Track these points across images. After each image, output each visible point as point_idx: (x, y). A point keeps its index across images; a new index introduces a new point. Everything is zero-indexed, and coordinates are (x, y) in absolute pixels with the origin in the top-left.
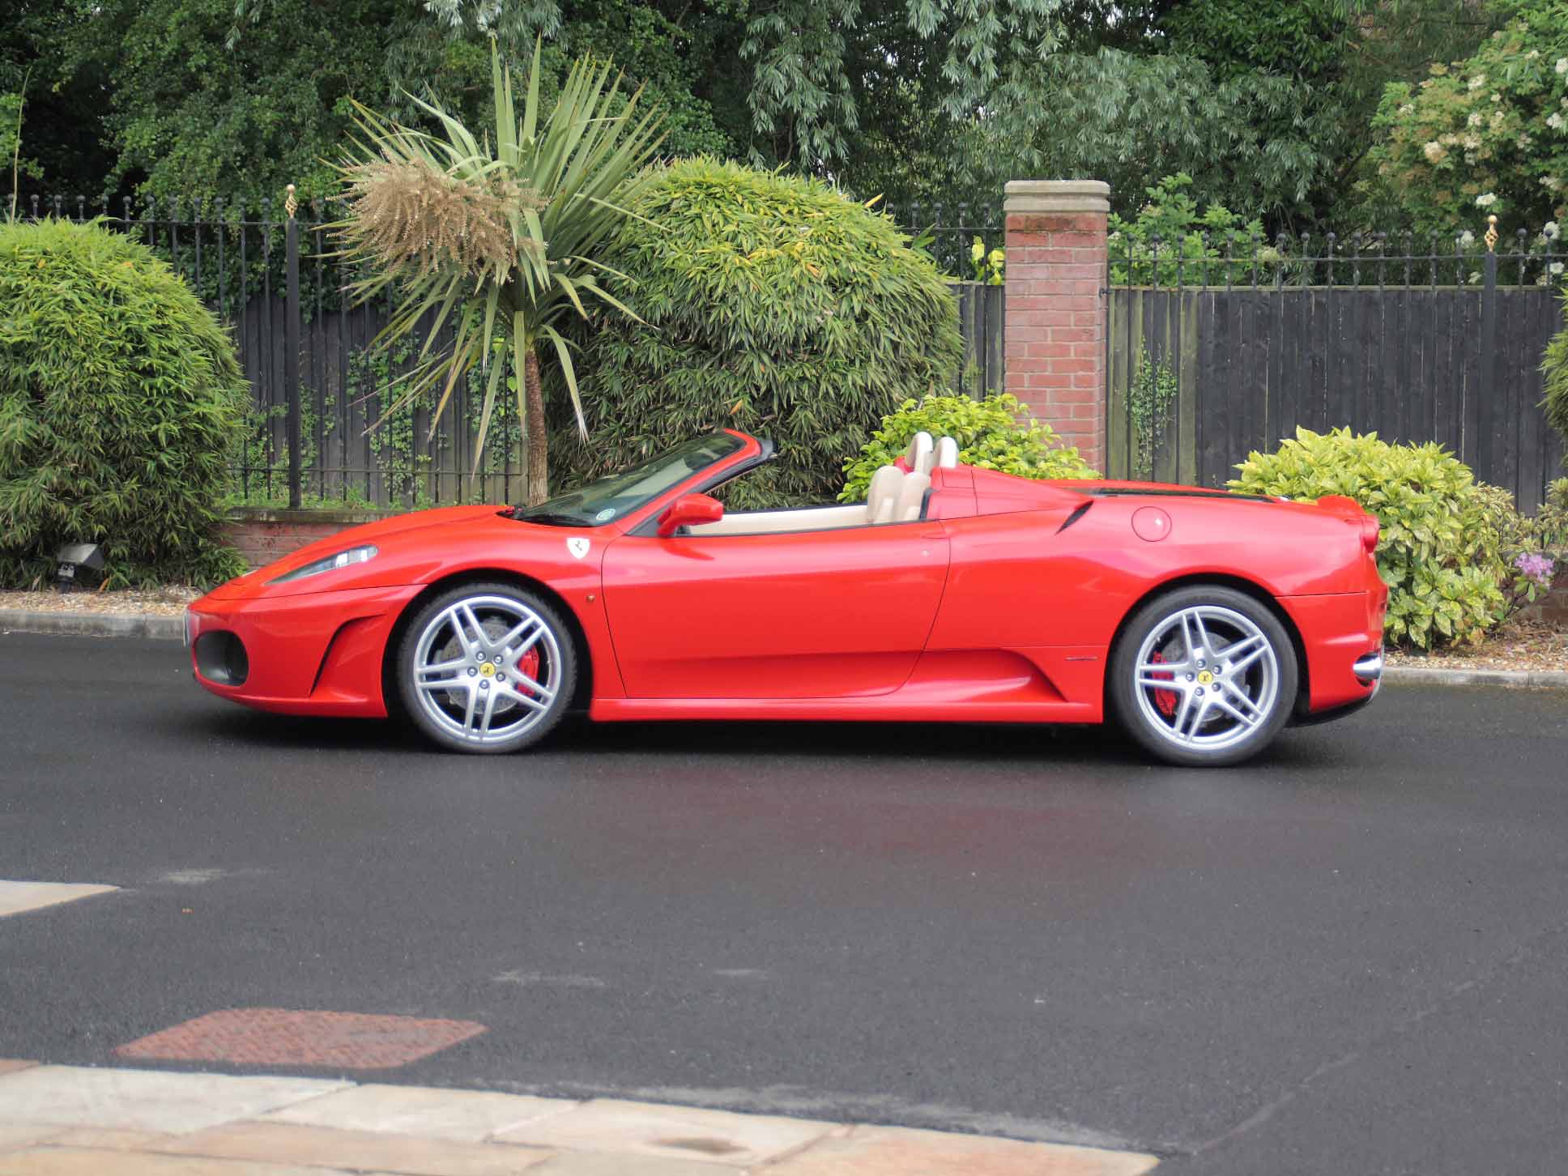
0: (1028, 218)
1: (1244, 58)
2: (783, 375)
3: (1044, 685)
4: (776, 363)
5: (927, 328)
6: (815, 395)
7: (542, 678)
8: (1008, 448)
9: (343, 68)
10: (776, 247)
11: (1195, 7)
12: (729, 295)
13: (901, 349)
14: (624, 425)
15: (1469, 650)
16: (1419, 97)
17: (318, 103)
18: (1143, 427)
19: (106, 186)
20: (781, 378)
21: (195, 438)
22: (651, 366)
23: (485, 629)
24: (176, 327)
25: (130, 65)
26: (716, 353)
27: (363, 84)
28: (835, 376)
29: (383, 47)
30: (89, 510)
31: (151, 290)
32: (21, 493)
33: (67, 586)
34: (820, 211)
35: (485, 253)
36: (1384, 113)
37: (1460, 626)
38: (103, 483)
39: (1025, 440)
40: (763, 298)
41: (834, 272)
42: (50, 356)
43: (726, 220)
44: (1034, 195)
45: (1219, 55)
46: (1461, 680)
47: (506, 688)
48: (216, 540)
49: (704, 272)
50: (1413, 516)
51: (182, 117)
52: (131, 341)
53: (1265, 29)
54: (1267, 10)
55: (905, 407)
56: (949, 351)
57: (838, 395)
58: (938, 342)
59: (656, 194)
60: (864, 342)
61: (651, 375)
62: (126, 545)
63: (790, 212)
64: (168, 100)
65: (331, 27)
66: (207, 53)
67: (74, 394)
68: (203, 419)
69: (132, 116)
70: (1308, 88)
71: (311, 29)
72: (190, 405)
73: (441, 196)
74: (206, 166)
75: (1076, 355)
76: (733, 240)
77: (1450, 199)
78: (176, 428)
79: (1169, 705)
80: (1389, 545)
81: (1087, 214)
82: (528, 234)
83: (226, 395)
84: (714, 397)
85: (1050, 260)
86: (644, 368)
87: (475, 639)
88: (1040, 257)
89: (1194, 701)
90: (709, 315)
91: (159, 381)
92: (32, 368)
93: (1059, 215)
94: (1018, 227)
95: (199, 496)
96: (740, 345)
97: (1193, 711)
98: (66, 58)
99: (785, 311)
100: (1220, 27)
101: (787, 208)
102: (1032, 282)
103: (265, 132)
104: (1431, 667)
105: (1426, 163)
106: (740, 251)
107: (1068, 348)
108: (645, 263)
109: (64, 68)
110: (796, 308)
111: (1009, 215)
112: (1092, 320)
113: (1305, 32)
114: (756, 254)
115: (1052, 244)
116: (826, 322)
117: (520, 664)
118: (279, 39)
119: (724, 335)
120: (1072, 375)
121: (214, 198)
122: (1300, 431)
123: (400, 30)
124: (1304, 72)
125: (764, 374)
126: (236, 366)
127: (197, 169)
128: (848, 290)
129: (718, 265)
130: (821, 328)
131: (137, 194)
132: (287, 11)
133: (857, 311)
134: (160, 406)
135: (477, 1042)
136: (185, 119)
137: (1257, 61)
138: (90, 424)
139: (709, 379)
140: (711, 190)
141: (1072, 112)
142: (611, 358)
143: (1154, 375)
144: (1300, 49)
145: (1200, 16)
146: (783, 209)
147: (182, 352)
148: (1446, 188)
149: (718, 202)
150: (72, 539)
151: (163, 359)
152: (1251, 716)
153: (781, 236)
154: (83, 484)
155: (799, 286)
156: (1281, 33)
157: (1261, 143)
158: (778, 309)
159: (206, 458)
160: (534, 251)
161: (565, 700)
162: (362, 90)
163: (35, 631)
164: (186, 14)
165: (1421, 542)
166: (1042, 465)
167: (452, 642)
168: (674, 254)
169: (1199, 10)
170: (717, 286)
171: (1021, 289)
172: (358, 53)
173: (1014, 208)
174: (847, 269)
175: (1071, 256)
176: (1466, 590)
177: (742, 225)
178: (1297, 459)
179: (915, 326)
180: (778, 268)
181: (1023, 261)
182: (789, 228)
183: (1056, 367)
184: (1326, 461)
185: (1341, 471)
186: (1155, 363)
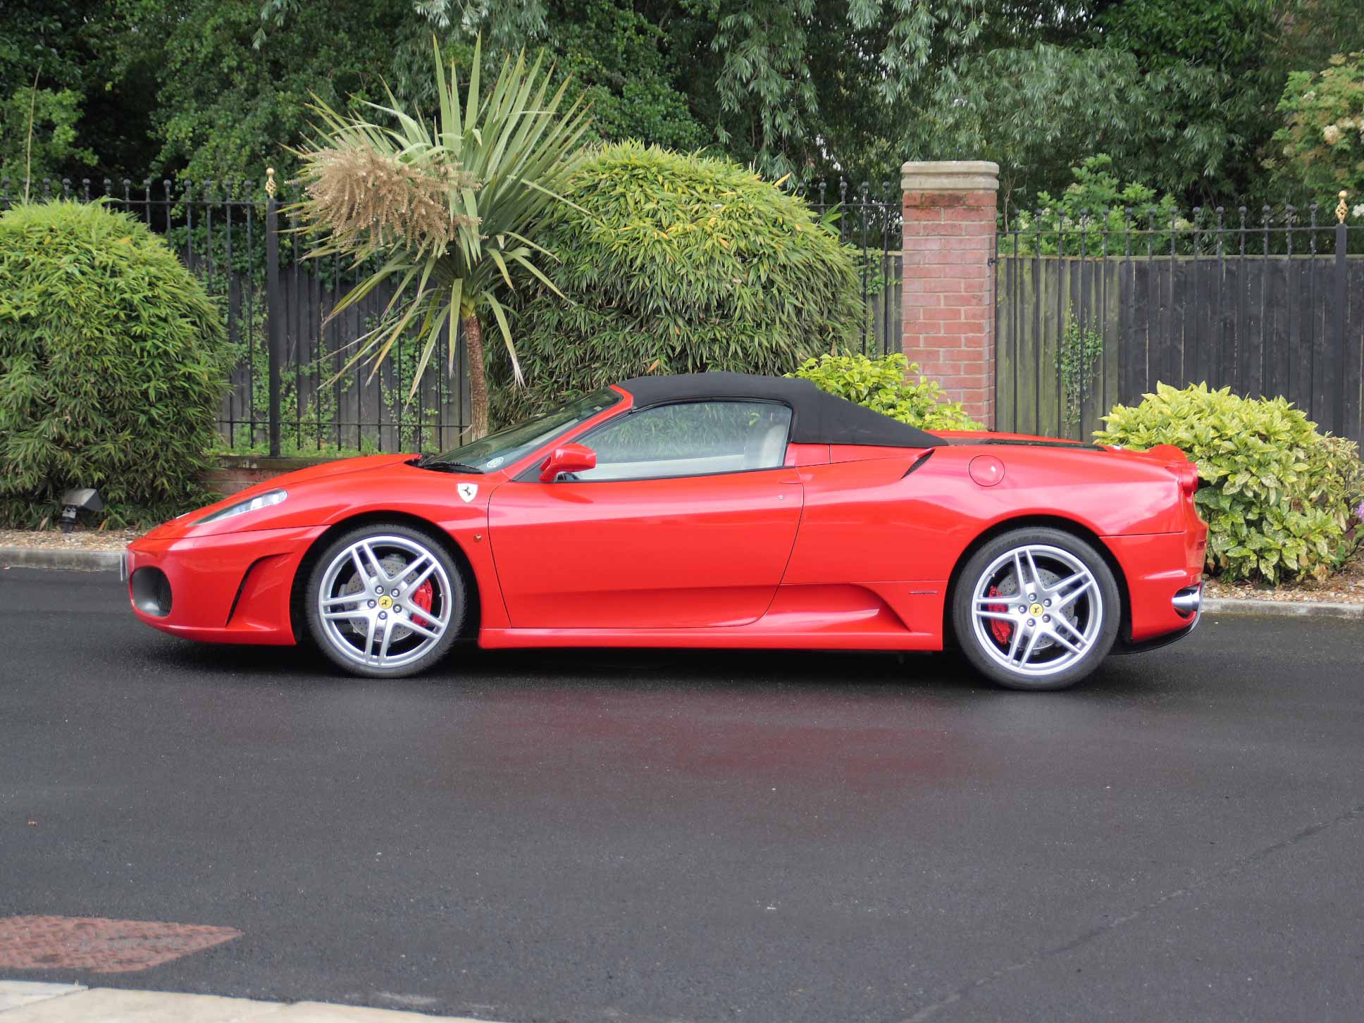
0: (922, 196)
1: (1173, 51)
2: (696, 337)
3: (891, 616)
4: (690, 326)
5: (829, 295)
6: (726, 355)
7: (435, 611)
8: (898, 402)
9: (358, 66)
10: (692, 222)
11: (1129, 5)
12: (648, 265)
13: (804, 314)
14: (556, 382)
15: (1315, 584)
16: (1320, 85)
17: (334, 98)
18: (1071, 382)
19: (152, 171)
20: (695, 339)
21: (180, 394)
22: (579, 329)
23: (382, 566)
24: (165, 297)
25: (172, 67)
26: (637, 317)
27: (374, 81)
28: (743, 337)
29: (394, 47)
30: (89, 459)
31: (145, 263)
32: (28, 444)
33: (70, 526)
34: (733, 190)
35: (425, 229)
36: (1288, 98)
37: (1305, 562)
38: (100, 433)
39: (913, 395)
40: (678, 268)
41: (742, 244)
42: (54, 324)
43: (648, 199)
44: (928, 174)
45: (1151, 48)
46: (1303, 612)
47: (403, 618)
48: (204, 486)
49: (625, 245)
50: (1260, 464)
51: (217, 111)
52: (124, 308)
53: (1191, 25)
54: (1194, 7)
55: (806, 365)
56: (850, 314)
57: (746, 354)
58: (840, 307)
59: (586, 175)
60: (770, 307)
61: (579, 337)
62: (123, 489)
63: (707, 191)
64: (203, 97)
65: (349, 30)
66: (238, 55)
67: (74, 357)
68: (189, 377)
69: (176, 110)
70: (1226, 77)
71: (332, 32)
72: (177, 365)
73: (385, 178)
74: (236, 155)
75: (966, 319)
76: (653, 216)
77: (1347, 176)
78: (164, 386)
79: (1004, 635)
80: (1238, 489)
81: (976, 192)
82: (464, 211)
83: (211, 356)
84: (635, 356)
85: (942, 233)
86: (572, 330)
87: (374, 575)
88: (934, 230)
89: (1025, 631)
90: (629, 283)
91: (149, 344)
92: (37, 334)
93: (950, 192)
94: (913, 203)
95: (187, 446)
96: (657, 310)
97: (1025, 640)
98: (118, 61)
99: (698, 279)
100: (1151, 23)
101: (704, 187)
102: (927, 253)
103: (288, 125)
104: (1277, 599)
105: (1327, 145)
106: (659, 225)
107: (959, 311)
108: (574, 237)
109: (116, 69)
110: (708, 277)
111: (906, 193)
112: (981, 286)
113: (1228, 26)
114: (673, 228)
115: (944, 218)
116: (735, 290)
117: (415, 597)
118: (303, 42)
119: (643, 300)
120: (963, 336)
121: (243, 182)
122: (1160, 386)
123: (408, 31)
124: (1226, 62)
125: (678, 336)
126: (222, 331)
127: (229, 157)
128: (755, 260)
129: (638, 238)
130: (731, 295)
131: (177, 180)
132: (311, 17)
133: (764, 279)
134: (149, 366)
135: (226, 947)
136: (219, 113)
137: (1185, 54)
138: (88, 383)
139: (630, 340)
140: (635, 172)
141: (1008, 100)
142: (543, 322)
143: (1082, 336)
144: (1223, 43)
145: (1133, 15)
146: (700, 189)
147: (170, 319)
148: (1345, 167)
149: (641, 182)
150: (74, 485)
151: (153, 324)
152: (1079, 645)
153: (697, 212)
154: (82, 434)
155: (711, 258)
156: (1206, 28)
157: (1181, 126)
158: (692, 278)
159: (192, 412)
160: (469, 226)
161: (455, 630)
162: (373, 86)
163: (33, 566)
164: (221, 21)
165: (1268, 488)
166: (928, 417)
167: (354, 578)
168: (601, 229)
169: (1133, 8)
170: (637, 258)
171: (917, 259)
172: (372, 53)
173: (910, 187)
174: (755, 241)
175: (961, 229)
176: (1310, 529)
177: (662, 203)
178: (1157, 412)
179: (817, 293)
180: (692, 241)
181: (918, 234)
182: (704, 205)
183: (949, 328)
184: (1183, 414)
185: (1196, 423)
186: (1082, 326)
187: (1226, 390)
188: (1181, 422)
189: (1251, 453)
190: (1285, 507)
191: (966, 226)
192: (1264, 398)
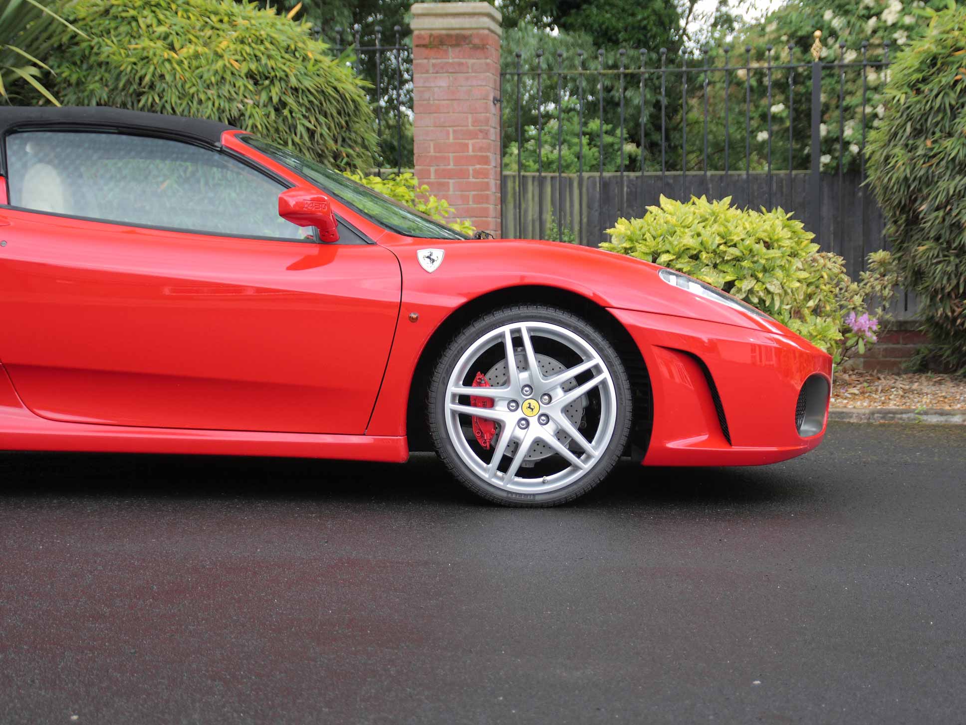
0: (431, 36)
5: (343, 123)
10: (204, 46)
12: (157, 83)
13: (317, 136)
34: (246, 20)
40: (188, 87)
41: (253, 66)
43: (160, 23)
44: (436, 15)
49: (135, 64)
53: (629, 23)
58: (353, 136)
60: (282, 127)
63: (221, 20)
75: (473, 151)
76: (164, 39)
77: (753, 109)
81: (480, 32)
85: (450, 71)
88: (442, 68)
93: (456, 31)
94: (424, 42)
99: (209, 99)
101: (218, 17)
102: (436, 89)
105: (739, 84)
106: (172, 47)
107: (467, 145)
108: (84, 58)
110: (219, 96)
111: (414, 33)
112: (487, 121)
114: (185, 50)
115: (452, 56)
116: (246, 110)
120: (471, 168)
122: (663, 199)
128: (267, 83)
129: (147, 57)
130: (242, 114)
133: (275, 100)
146: (215, 18)
148: (751, 102)
149: (154, 8)
153: (210, 37)
155: (222, 78)
158: (203, 97)
165: (772, 295)
168: (109, 48)
169: (588, 13)
170: (145, 75)
171: (426, 95)
173: (420, 27)
174: (266, 64)
175: (468, 67)
176: (811, 335)
177: (174, 27)
178: (662, 221)
179: (330, 119)
180: (203, 62)
181: (427, 72)
182: (218, 32)
183: (457, 161)
184: (687, 223)
185: (702, 231)
186: (560, 225)
187: (727, 200)
188: (687, 230)
189: (756, 259)
190: (786, 316)
191: (473, 64)
192: (764, 209)
